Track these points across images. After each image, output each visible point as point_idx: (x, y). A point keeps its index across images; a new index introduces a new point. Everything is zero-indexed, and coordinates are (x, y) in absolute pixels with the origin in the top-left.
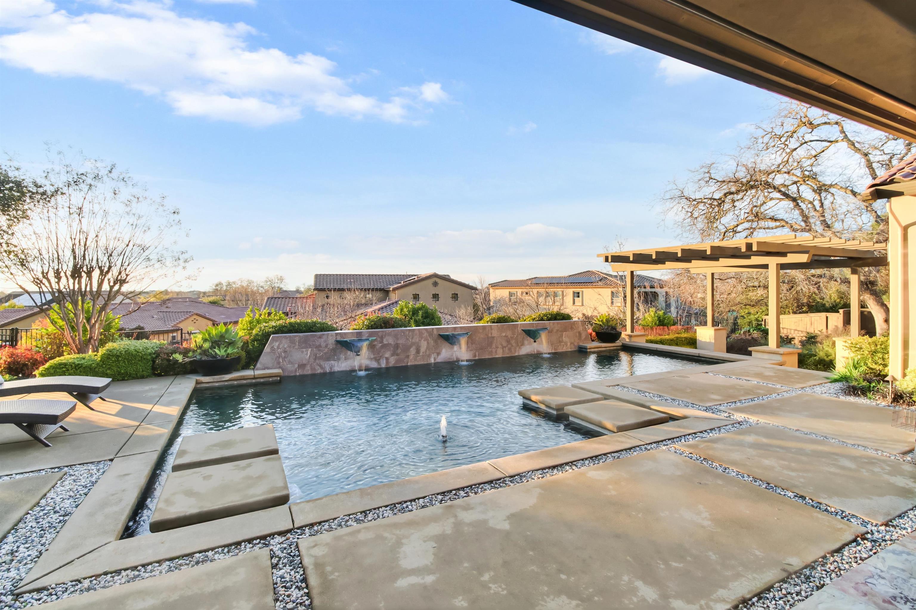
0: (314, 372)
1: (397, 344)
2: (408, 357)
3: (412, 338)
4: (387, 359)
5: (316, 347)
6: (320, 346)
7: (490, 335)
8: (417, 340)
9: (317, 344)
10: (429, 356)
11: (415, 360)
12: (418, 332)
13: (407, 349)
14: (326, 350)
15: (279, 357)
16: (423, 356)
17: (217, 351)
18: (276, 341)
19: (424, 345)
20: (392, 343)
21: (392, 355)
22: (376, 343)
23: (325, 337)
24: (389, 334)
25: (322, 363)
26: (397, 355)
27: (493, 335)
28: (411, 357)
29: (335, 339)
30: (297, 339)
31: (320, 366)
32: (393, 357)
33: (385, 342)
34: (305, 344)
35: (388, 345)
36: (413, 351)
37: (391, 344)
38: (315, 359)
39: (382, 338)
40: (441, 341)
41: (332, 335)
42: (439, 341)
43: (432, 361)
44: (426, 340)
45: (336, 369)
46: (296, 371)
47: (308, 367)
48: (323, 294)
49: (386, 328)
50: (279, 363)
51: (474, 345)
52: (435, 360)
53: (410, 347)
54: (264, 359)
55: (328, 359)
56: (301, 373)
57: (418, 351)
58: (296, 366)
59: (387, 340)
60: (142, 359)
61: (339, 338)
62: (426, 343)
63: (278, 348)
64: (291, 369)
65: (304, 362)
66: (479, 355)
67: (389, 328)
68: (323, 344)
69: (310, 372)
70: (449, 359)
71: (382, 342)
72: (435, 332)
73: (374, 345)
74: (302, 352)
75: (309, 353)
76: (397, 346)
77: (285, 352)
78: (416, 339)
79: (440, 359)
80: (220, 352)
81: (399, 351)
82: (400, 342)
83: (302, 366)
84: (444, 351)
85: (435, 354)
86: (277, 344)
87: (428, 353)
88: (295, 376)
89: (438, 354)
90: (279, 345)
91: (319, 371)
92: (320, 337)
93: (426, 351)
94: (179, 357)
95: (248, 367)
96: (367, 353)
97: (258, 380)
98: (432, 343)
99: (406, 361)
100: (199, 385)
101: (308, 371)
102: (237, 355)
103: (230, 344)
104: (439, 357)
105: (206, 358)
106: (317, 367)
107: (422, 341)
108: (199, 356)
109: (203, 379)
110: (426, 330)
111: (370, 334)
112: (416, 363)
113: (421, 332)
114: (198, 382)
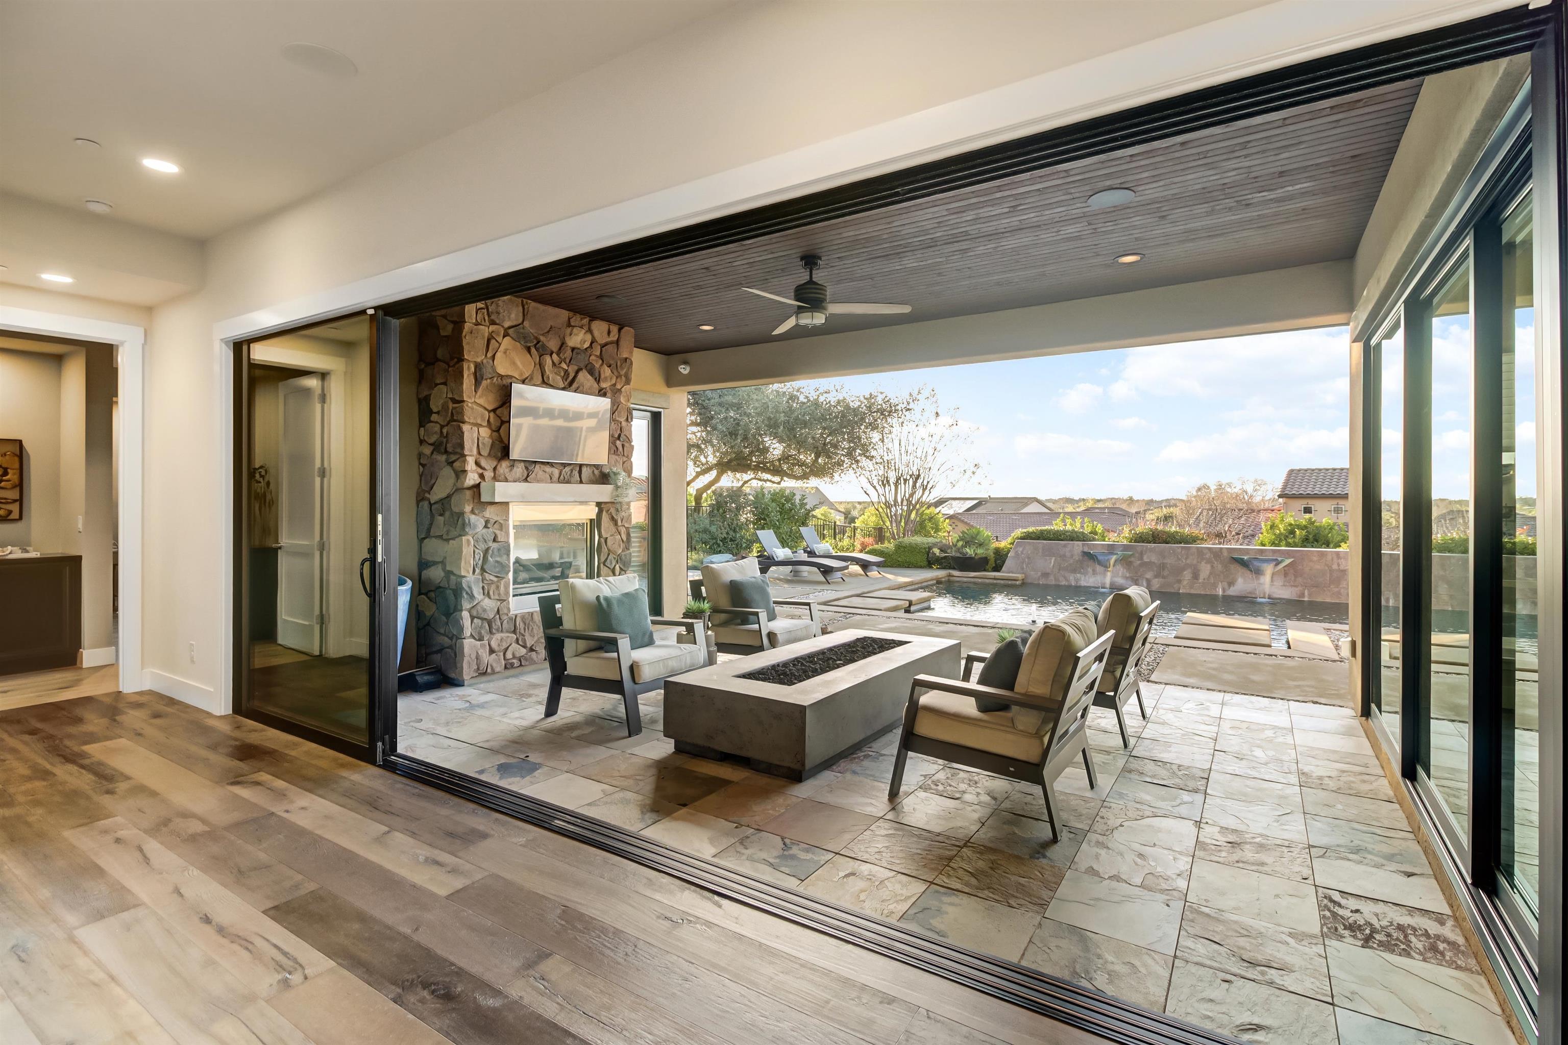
0: (1058, 583)
1: (1163, 563)
2: (1179, 581)
3: (1186, 559)
5: (1061, 558)
6: (1064, 556)
7: (1335, 567)
8: (1195, 562)
9: (1062, 554)
10: (1215, 586)
11: (1191, 587)
12: (1195, 551)
13: (1179, 572)
14: (1071, 561)
15: (1021, 564)
16: (1203, 583)
17: (968, 550)
18: (1021, 546)
19: (1205, 570)
20: (1156, 561)
21: (1156, 576)
22: (1132, 559)
23: (1069, 548)
24: (1151, 550)
25: (1067, 574)
26: (1164, 577)
27: (1342, 567)
28: (1185, 583)
29: (1081, 549)
30: (1042, 546)
31: (1065, 577)
32: (1157, 580)
33: (1146, 559)
34: (1049, 552)
35: (1150, 565)
36: (1187, 575)
37: (1154, 564)
38: (1059, 570)
39: (1142, 554)
40: (1235, 567)
41: (1078, 545)
42: (1232, 567)
43: (1220, 592)
44: (1209, 561)
45: (1083, 583)
46: (1039, 579)
47: (1052, 577)
48: (1301, 504)
49: (1154, 543)
50: (1023, 569)
51: (1300, 580)
52: (1224, 590)
53: (1183, 569)
54: (1008, 563)
55: (1074, 571)
56: (1044, 582)
57: (1196, 576)
58: (1039, 574)
59: (1148, 557)
60: (920, 552)
61: (1086, 550)
62: (1209, 566)
63: (1022, 553)
64: (1034, 577)
65: (1048, 571)
66: (1310, 595)
67: (1160, 543)
68: (1068, 554)
69: (1053, 583)
70: (1250, 593)
71: (1141, 558)
72: (1225, 554)
73: (1130, 562)
74: (1046, 562)
75: (1053, 562)
76: (1163, 566)
77: (1029, 558)
78: (1192, 560)
79: (1232, 592)
80: (970, 551)
81: (1166, 573)
82: (1169, 562)
83: (1045, 575)
84: (1240, 581)
85: (1225, 584)
86: (1021, 549)
87: (1212, 581)
88: (1039, 584)
89: (1231, 584)
90: (1023, 550)
91: (1064, 583)
92: (1065, 546)
93: (1209, 577)
94: (936, 551)
95: (997, 568)
96: (1121, 570)
97: (999, 581)
98: (1220, 567)
99: (1176, 586)
100: (952, 578)
101: (1051, 581)
102: (984, 556)
103: (981, 545)
104: (1232, 588)
105: (958, 555)
106: (1061, 579)
107: (1203, 563)
108: (953, 553)
109: (956, 573)
110: (1209, 549)
111: (1126, 548)
112: (1193, 591)
113: (1200, 552)
114: (950, 575)
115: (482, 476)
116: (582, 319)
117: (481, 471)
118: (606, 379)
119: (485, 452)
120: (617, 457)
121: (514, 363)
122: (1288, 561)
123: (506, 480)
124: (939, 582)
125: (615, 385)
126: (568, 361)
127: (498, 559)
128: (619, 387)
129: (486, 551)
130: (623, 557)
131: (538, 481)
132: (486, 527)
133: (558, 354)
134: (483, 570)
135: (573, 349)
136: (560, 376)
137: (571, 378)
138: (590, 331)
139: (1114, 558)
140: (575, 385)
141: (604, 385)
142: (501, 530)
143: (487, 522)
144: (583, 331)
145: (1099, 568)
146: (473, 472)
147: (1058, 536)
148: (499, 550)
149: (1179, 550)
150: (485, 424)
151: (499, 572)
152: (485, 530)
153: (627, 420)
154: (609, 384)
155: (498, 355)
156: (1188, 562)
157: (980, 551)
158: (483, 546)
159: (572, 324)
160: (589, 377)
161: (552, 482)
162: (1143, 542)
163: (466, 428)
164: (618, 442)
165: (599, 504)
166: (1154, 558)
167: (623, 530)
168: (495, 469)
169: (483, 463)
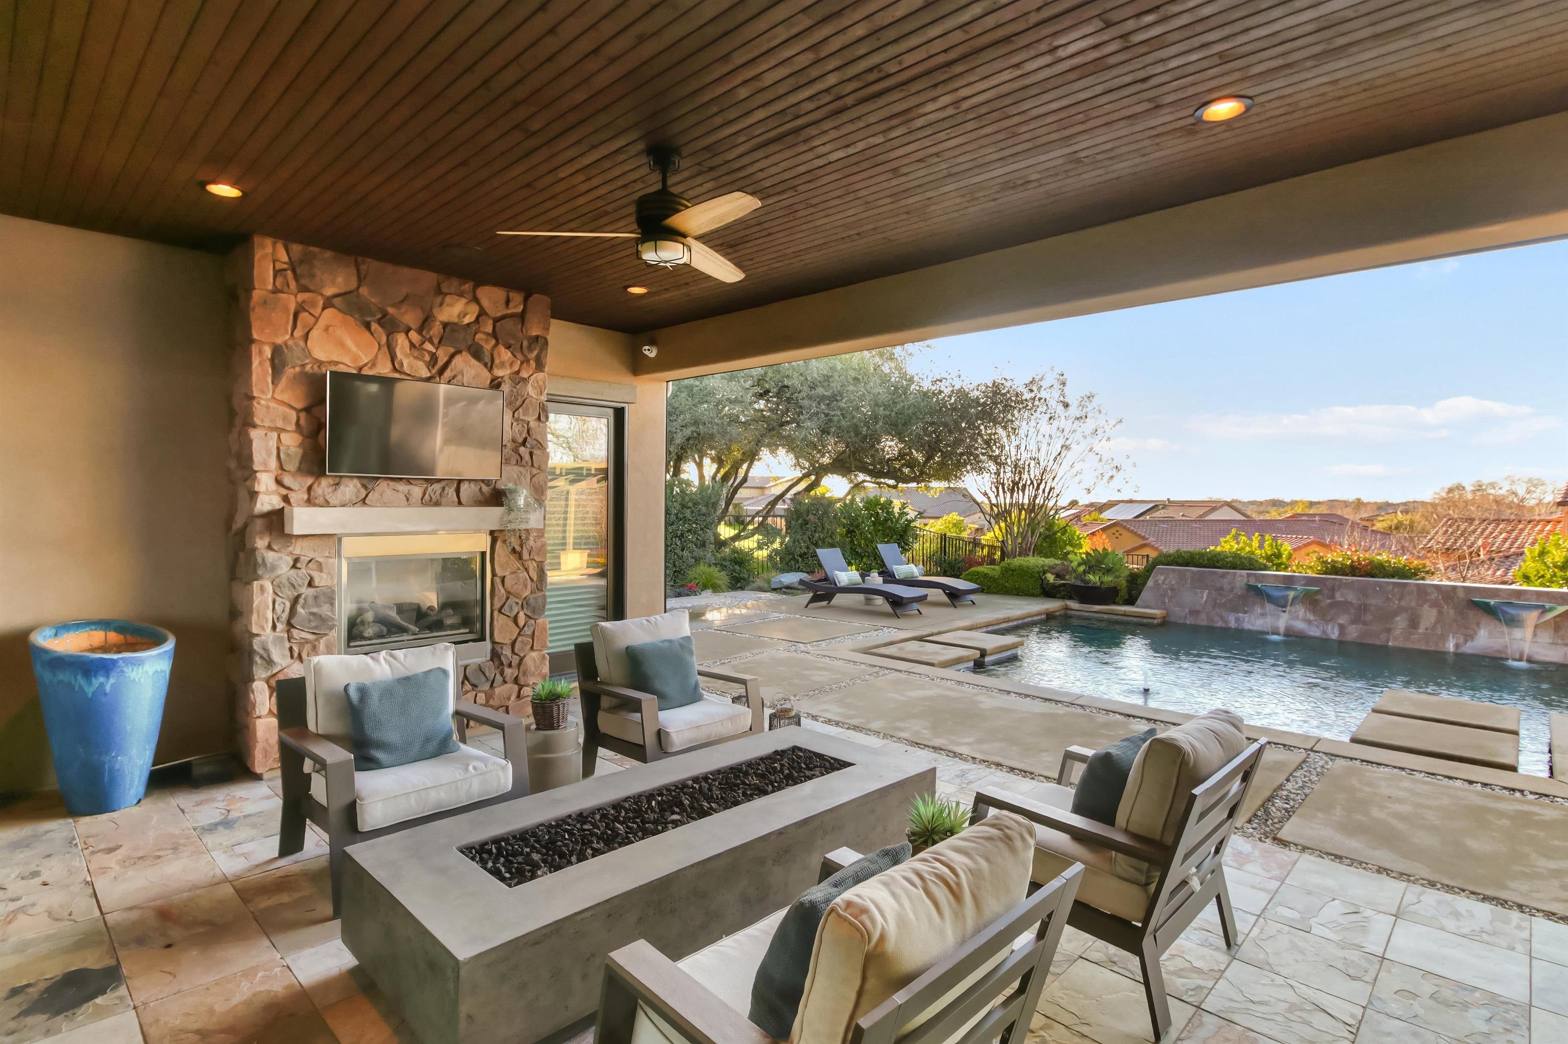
0: (1211, 624)
1: (1365, 605)
2: (1389, 631)
3: (1400, 599)
4: (1342, 627)
5: (1216, 590)
6: (1221, 589)
8: (1413, 604)
9: (1218, 585)
10: (1443, 638)
11: (1407, 639)
12: (1415, 589)
13: (1388, 616)
14: (1231, 596)
15: (1164, 596)
16: (1425, 634)
17: (1091, 577)
18: (1161, 574)
19: (1428, 616)
20: (1354, 601)
21: (1354, 622)
22: (1319, 597)
23: (1229, 577)
24: (1348, 585)
25: (1224, 613)
26: (1364, 623)
28: (1397, 632)
29: (1245, 581)
30: (1188, 575)
31: (1222, 617)
32: (1354, 626)
33: (1339, 597)
34: (1199, 583)
35: (1346, 604)
36: (1401, 622)
37: (1351, 603)
38: (1214, 606)
39: (1333, 590)
40: (1474, 615)
41: (1241, 576)
42: (1471, 614)
43: (1451, 646)
44: (1435, 604)
45: (1247, 626)
46: (1186, 618)
47: (1203, 616)
49: (1354, 575)
50: (1164, 603)
52: (1457, 646)
53: (1396, 613)
54: (1146, 595)
55: (1234, 609)
56: (1193, 622)
57: (1414, 623)
58: (1187, 610)
59: (1342, 595)
61: (1252, 582)
62: (1434, 612)
63: (1164, 582)
64: (1179, 614)
65: (1198, 608)
67: (1361, 576)
68: (1227, 587)
69: (1205, 623)
70: (1499, 651)
71: (1332, 596)
72: (1461, 594)
73: (1316, 600)
74: (1196, 594)
75: (1205, 596)
76: (1364, 608)
77: (1172, 590)
78: (1410, 601)
79: (1469, 648)
80: (1093, 578)
81: (1368, 617)
82: (1373, 601)
83: (1194, 613)
84: (1483, 633)
85: (1459, 637)
86: (1162, 578)
87: (1439, 631)
88: (1185, 625)
89: (1470, 637)
90: (1165, 580)
91: (1219, 624)
92: (1223, 576)
93: (1434, 627)
94: (1050, 578)
95: (1131, 600)
96: (1301, 611)
97: (1130, 618)
98: (1451, 613)
99: (1383, 636)
100: (1069, 612)
101: (1202, 620)
102: (1112, 585)
103: (1108, 571)
104: (1469, 644)
105: (1079, 583)
106: (1217, 619)
107: (1426, 606)
108: (1071, 580)
109: (1073, 605)
110: (1437, 587)
111: (1310, 581)
112: (1408, 645)
113: (1422, 591)
114: (1067, 608)
115: (286, 499)
116: (461, 285)
117: (284, 492)
118: (502, 365)
119: (292, 466)
120: (521, 469)
121: (341, 344)
122: (1561, 609)
123: (327, 504)
124: (1050, 617)
125: (518, 372)
126: (436, 341)
127: (315, 610)
128: (524, 374)
129: (295, 601)
130: (532, 601)
131: (385, 505)
132: (294, 566)
133: (420, 331)
134: (290, 625)
135: (445, 325)
136: (424, 361)
137: (440, 363)
138: (476, 300)
139: (1291, 594)
140: (448, 374)
141: (499, 373)
142: (321, 570)
143: (296, 560)
144: (464, 301)
145: (1269, 607)
146: (268, 493)
147: (1215, 562)
148: (316, 598)
149: (1390, 588)
150: (292, 427)
151: (316, 627)
152: (293, 572)
153: (539, 418)
154: (509, 372)
155: (314, 334)
156: (1403, 603)
157: (1108, 579)
158: (292, 594)
159: (444, 290)
160: (473, 362)
161: (409, 505)
162: (1337, 574)
163: (254, 434)
164: (522, 449)
165: (492, 533)
166: (1351, 597)
167: (532, 566)
168: (310, 489)
169: (287, 480)
